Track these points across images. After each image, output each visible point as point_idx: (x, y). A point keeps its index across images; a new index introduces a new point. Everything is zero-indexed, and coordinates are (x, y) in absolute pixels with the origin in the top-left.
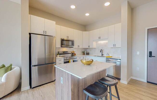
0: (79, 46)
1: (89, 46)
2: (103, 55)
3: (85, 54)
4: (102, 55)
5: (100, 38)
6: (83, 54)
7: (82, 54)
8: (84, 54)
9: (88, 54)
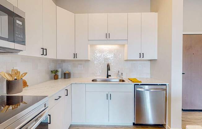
0: (44, 51)
1: (75, 55)
2: (110, 76)
3: (60, 77)
4: (108, 76)
5: (108, 36)
6: (51, 79)
7: (48, 77)
8: (56, 78)
9: (67, 76)
